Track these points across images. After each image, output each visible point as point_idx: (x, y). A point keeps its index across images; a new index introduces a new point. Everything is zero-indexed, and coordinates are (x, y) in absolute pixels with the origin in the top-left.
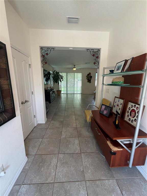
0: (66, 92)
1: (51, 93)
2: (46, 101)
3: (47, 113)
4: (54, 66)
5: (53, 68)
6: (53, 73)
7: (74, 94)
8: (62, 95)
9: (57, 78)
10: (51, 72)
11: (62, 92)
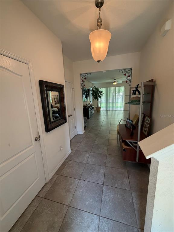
0: (106, 109)
1: (89, 109)
2: (84, 116)
3: (85, 127)
4: (93, 82)
5: (93, 84)
6: (93, 89)
7: (115, 110)
8: (102, 111)
9: (97, 94)
10: (91, 89)
11: (102, 109)
